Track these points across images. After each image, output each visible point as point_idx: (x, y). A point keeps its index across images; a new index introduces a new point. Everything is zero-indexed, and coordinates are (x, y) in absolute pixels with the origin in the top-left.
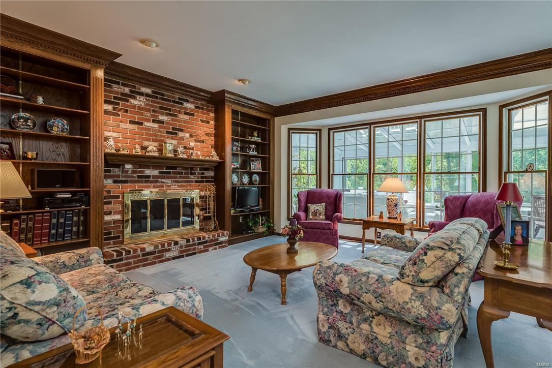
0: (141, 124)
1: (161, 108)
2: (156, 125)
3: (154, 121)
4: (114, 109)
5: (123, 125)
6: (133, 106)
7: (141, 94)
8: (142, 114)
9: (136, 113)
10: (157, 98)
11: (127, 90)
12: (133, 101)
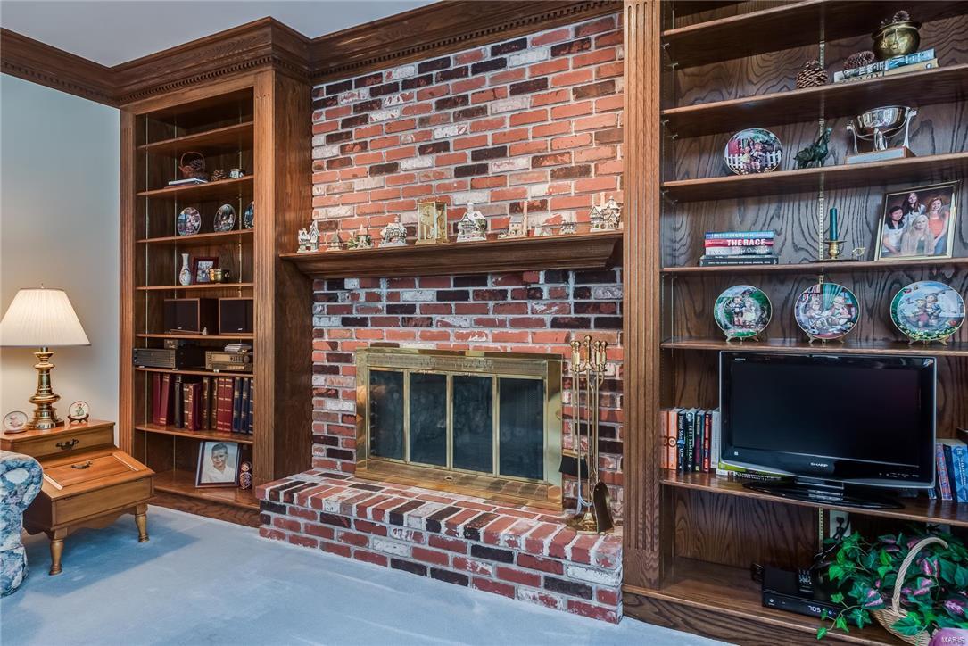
0: (395, 168)
1: (441, 105)
2: (428, 161)
3: (423, 151)
4: (343, 150)
5: (358, 184)
6: (377, 129)
8: (395, 142)
9: (383, 144)
10: (429, 80)
12: (377, 116)
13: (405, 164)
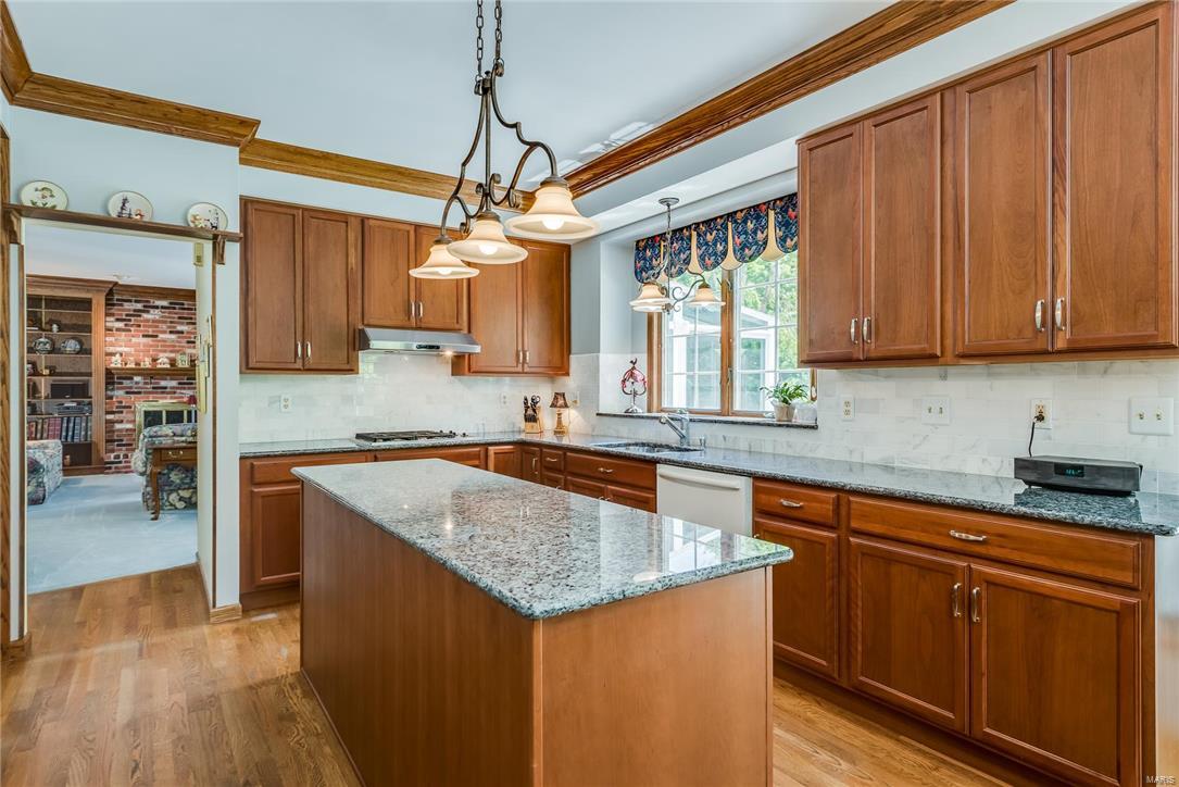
0: (156, 336)
1: (180, 318)
2: (173, 336)
3: (171, 332)
4: (126, 325)
5: (134, 340)
6: (148, 321)
7: (157, 307)
8: (157, 327)
9: (150, 327)
10: (174, 308)
11: (139, 306)
12: (145, 316)
13: (161, 336)
